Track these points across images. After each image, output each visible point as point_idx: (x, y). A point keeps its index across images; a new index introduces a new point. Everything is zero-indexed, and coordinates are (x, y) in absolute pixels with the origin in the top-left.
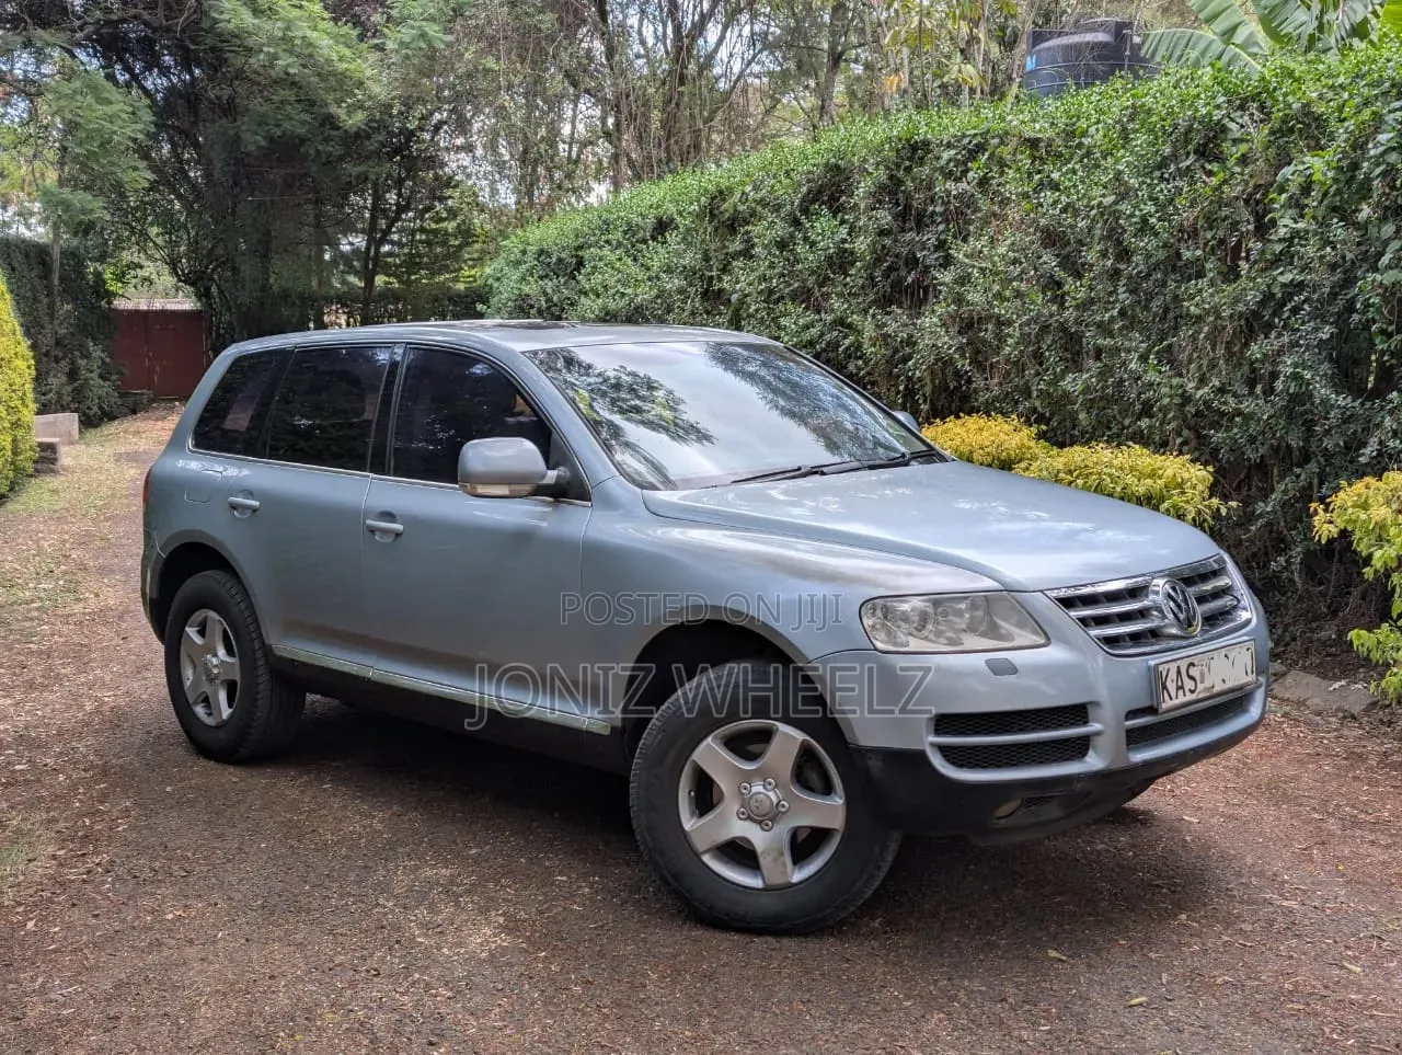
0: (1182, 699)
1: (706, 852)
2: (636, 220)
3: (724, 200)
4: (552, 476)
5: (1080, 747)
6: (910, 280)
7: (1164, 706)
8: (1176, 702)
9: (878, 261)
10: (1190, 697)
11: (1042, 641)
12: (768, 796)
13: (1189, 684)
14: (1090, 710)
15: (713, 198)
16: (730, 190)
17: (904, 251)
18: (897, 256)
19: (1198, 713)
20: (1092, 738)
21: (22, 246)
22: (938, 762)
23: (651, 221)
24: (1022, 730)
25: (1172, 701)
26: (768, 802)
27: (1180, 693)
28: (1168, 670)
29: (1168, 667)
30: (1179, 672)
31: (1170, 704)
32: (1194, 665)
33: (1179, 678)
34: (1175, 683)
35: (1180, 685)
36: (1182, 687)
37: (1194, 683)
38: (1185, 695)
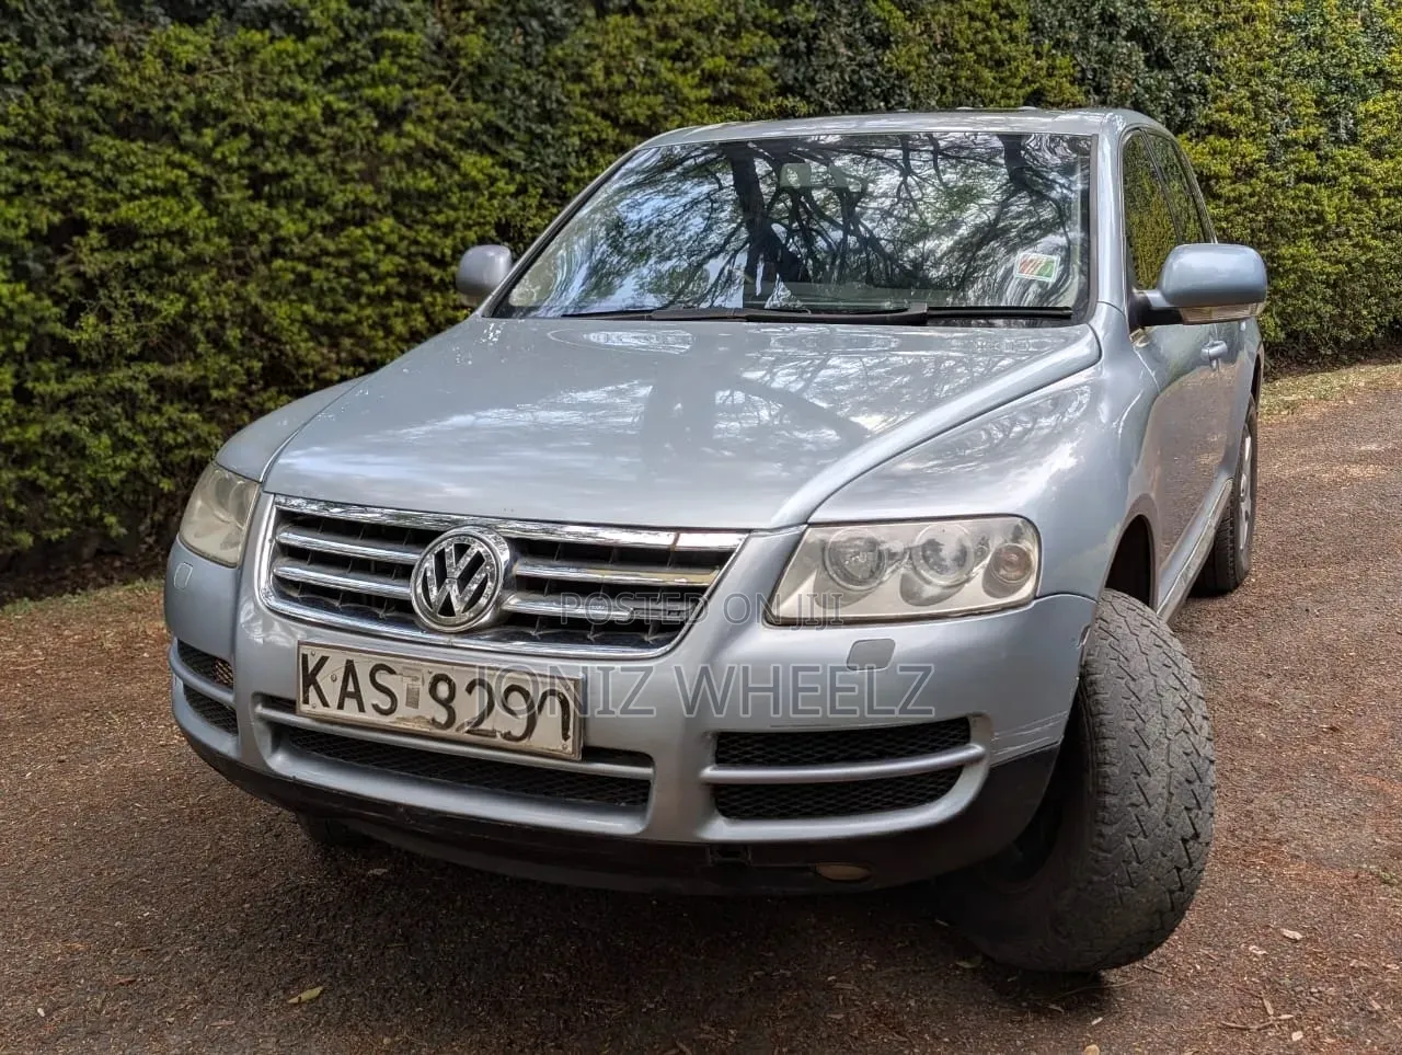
7: (305, 708)
8: (333, 712)
25: (327, 706)
27: (350, 704)
28: (323, 660)
29: (325, 655)
30: (350, 669)
31: (321, 710)
32: (392, 672)
33: (351, 679)
34: (339, 683)
35: (352, 692)
36: (357, 695)
37: (389, 699)
38: (361, 709)
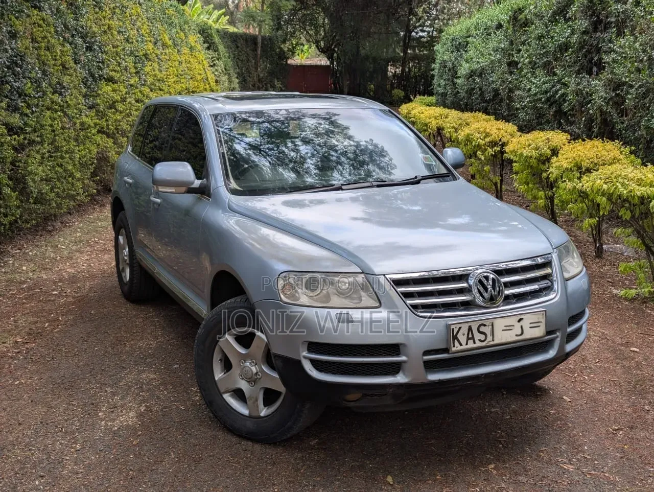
0: (471, 345)
1: (226, 392)
2: (489, 23)
3: (521, 14)
4: (197, 183)
5: (394, 369)
6: (596, 59)
7: (454, 349)
8: (464, 347)
9: (582, 47)
10: (478, 344)
11: (378, 305)
12: (251, 369)
13: (478, 336)
14: (401, 348)
15: (515, 12)
16: (525, 7)
17: (595, 43)
18: (591, 45)
19: (484, 354)
20: (403, 364)
21: (244, 36)
22: (308, 367)
23: (495, 23)
24: (355, 356)
25: (462, 346)
26: (251, 372)
27: (471, 342)
28: (460, 328)
29: (460, 326)
30: (470, 329)
31: (460, 348)
32: (485, 325)
33: (470, 333)
34: (466, 336)
35: (470, 337)
36: (473, 338)
37: (484, 336)
38: (474, 343)
